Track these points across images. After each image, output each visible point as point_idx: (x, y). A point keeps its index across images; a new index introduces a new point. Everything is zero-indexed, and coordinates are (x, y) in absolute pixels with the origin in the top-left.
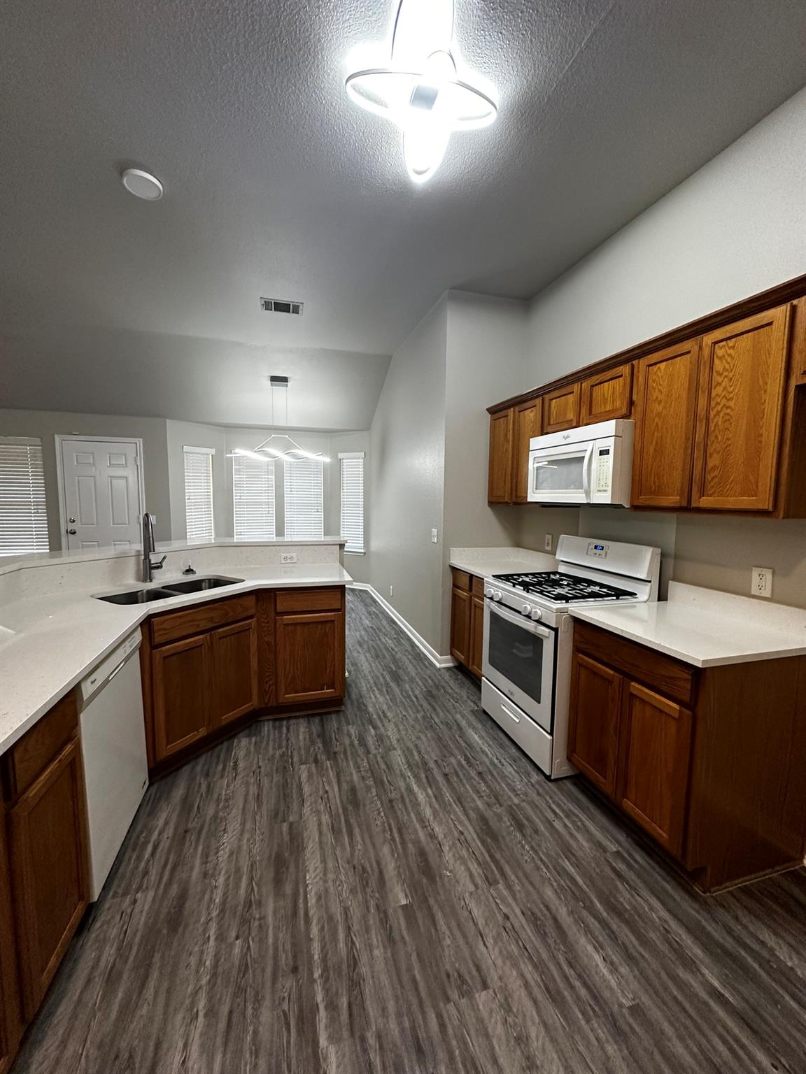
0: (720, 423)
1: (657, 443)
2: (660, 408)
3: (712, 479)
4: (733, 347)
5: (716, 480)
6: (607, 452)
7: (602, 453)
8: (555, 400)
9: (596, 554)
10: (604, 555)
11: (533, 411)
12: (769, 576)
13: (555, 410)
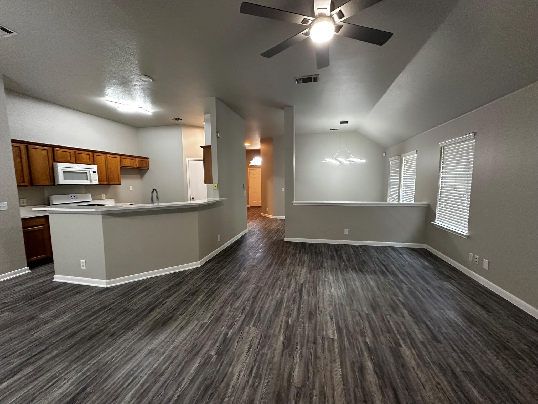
0: (112, 170)
1: (101, 171)
2: (101, 165)
5: (112, 179)
6: (95, 172)
7: (93, 172)
8: (59, 152)
9: (72, 198)
10: (76, 198)
11: (44, 151)
12: (105, 196)
13: (60, 155)
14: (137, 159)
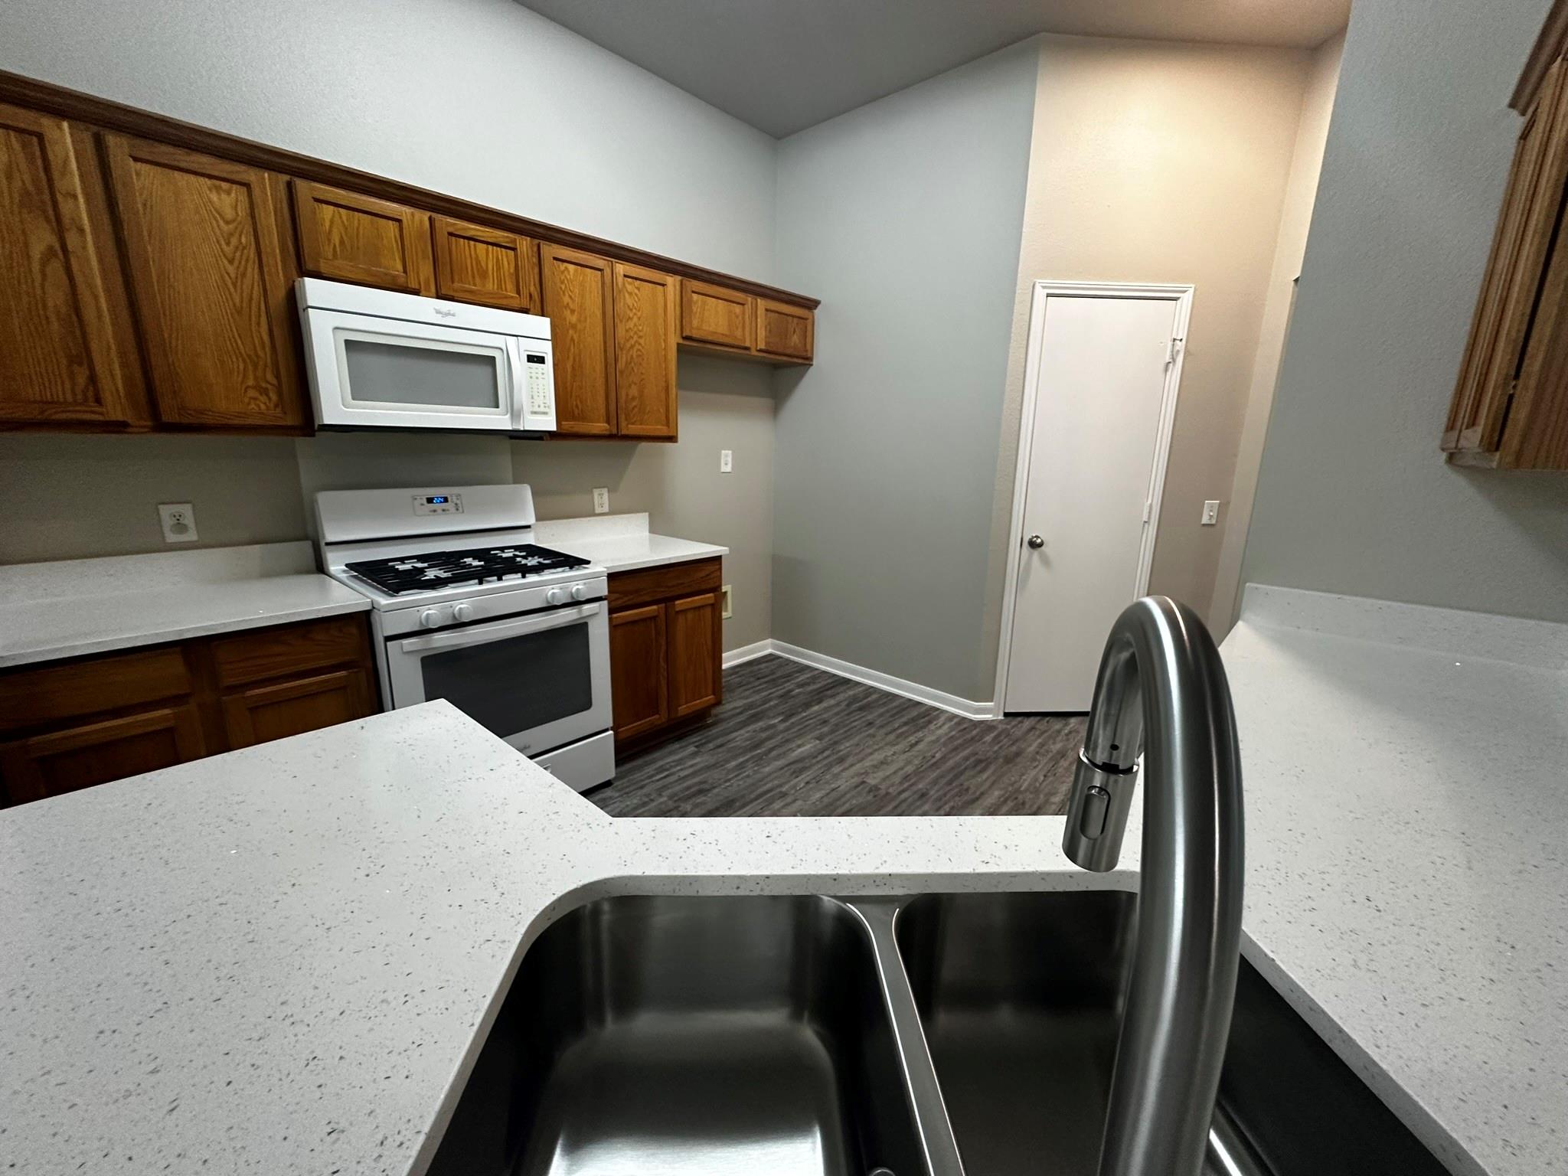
0: (634, 356)
1: (574, 360)
2: (574, 319)
3: (633, 409)
4: (638, 289)
5: (636, 410)
6: (541, 360)
7: (531, 359)
8: (331, 208)
9: (435, 511)
10: (453, 510)
11: (228, 193)
12: (606, 496)
13: (335, 230)
14: (762, 303)
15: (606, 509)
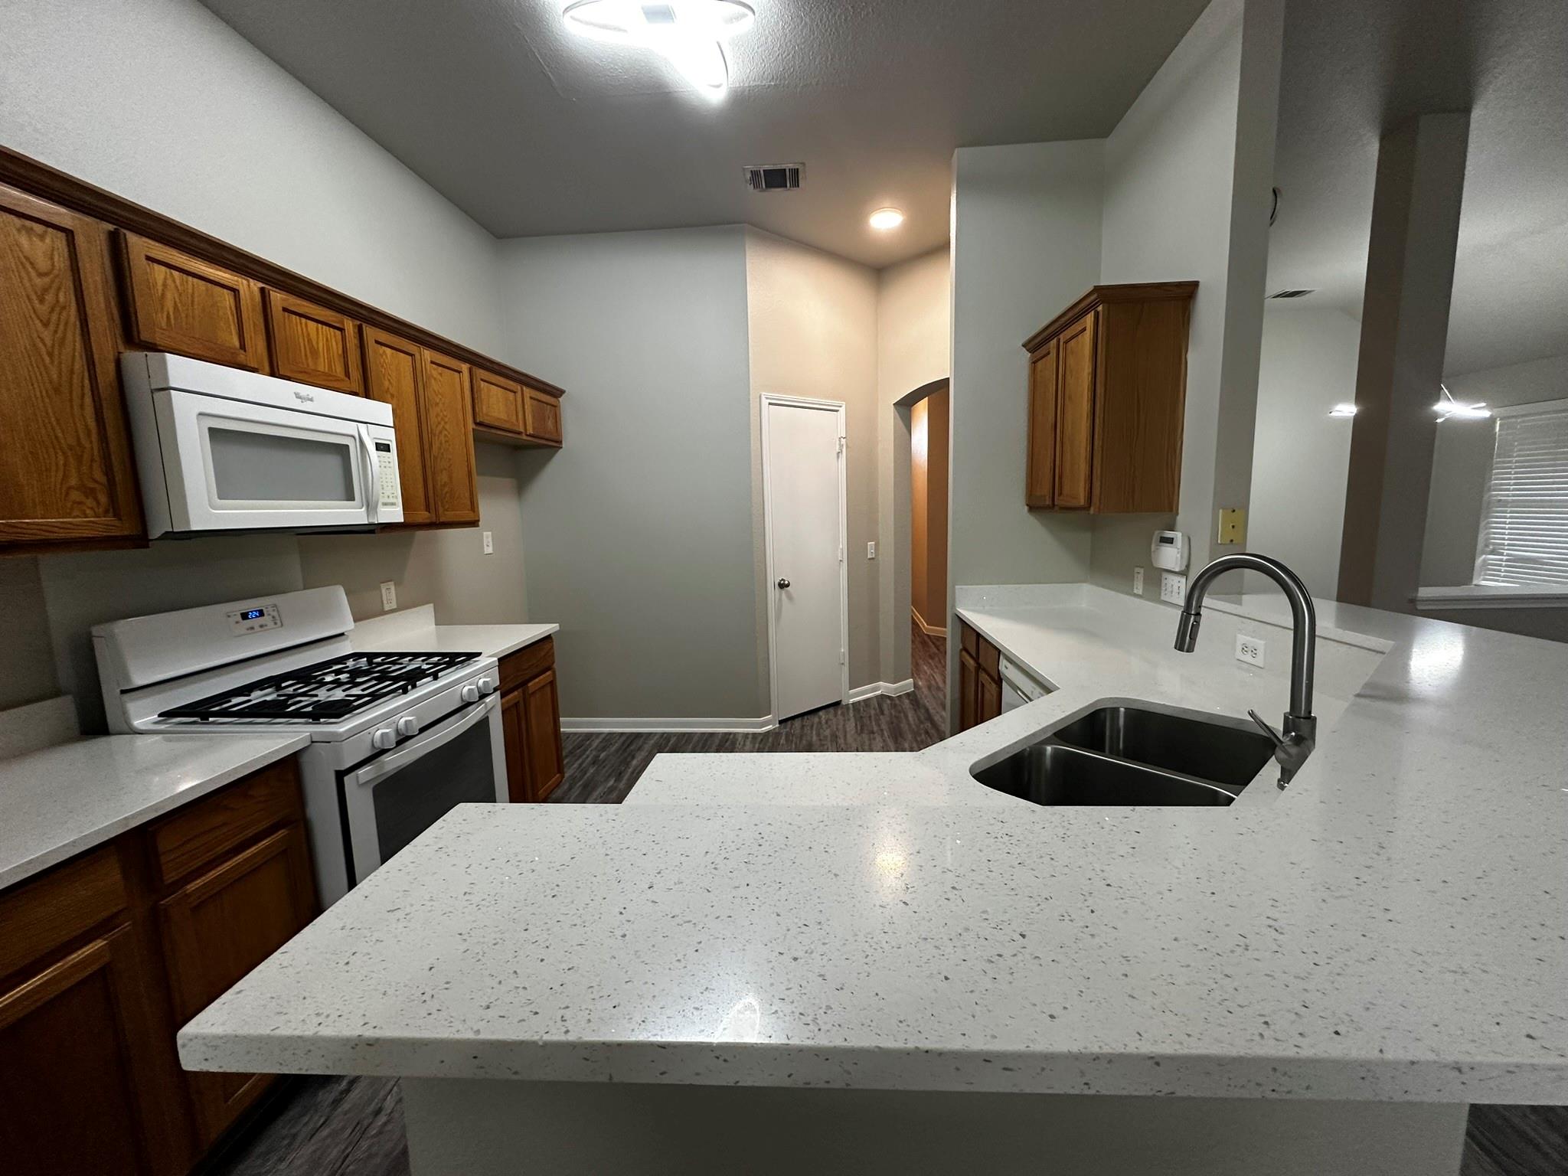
0: (443, 442)
3: (447, 495)
4: (441, 374)
6: (387, 448)
7: (379, 447)
8: (163, 268)
9: (252, 628)
10: (271, 624)
11: (42, 237)
12: (393, 588)
13: (169, 295)
14: (527, 391)
15: (394, 606)
